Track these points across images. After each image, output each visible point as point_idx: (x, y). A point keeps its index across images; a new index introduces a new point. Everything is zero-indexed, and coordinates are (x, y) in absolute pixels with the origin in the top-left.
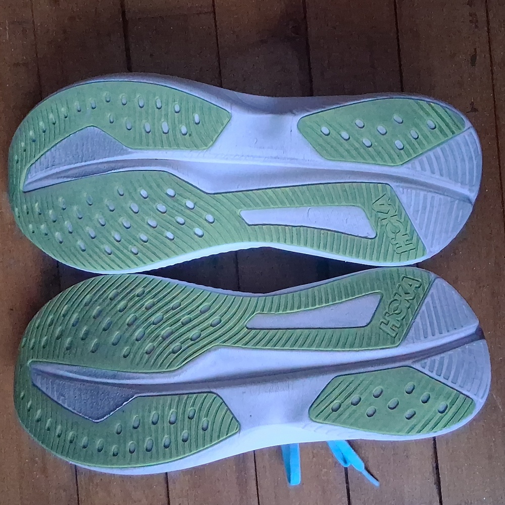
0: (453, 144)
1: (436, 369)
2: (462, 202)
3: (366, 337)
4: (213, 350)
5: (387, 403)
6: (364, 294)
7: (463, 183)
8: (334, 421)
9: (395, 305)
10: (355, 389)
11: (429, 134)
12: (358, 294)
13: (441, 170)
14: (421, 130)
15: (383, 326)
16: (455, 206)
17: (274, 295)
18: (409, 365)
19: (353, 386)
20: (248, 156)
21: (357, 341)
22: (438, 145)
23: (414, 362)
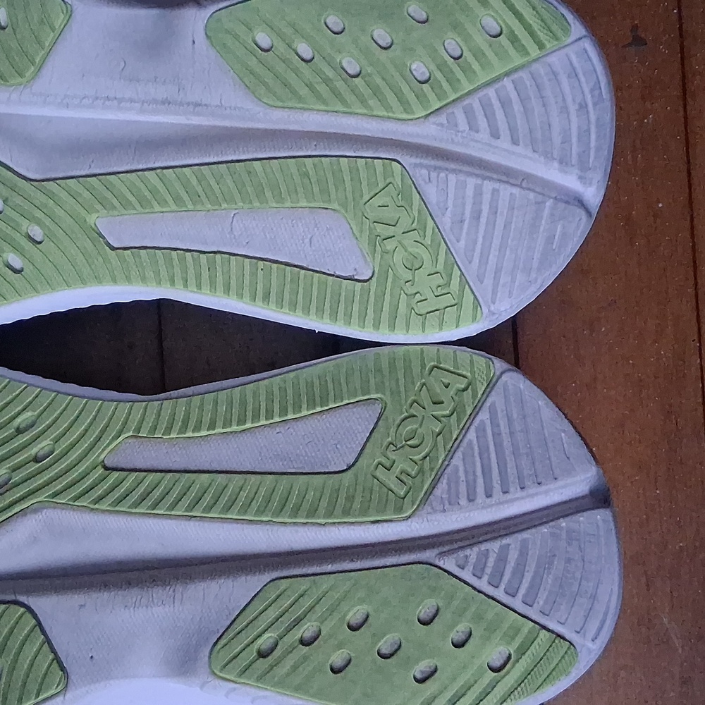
0: (542, 72)
1: (488, 570)
2: (561, 206)
3: (343, 494)
4: (31, 512)
5: (376, 643)
6: (347, 402)
7: (564, 162)
8: (259, 679)
9: (410, 426)
10: (311, 608)
11: (485, 48)
12: (335, 402)
13: (513, 130)
14: (467, 38)
15: (380, 473)
16: (546, 212)
17: (163, 400)
18: (431, 561)
19: (307, 602)
20: (108, 98)
21: (324, 503)
22: (507, 74)
23: (441, 554)
